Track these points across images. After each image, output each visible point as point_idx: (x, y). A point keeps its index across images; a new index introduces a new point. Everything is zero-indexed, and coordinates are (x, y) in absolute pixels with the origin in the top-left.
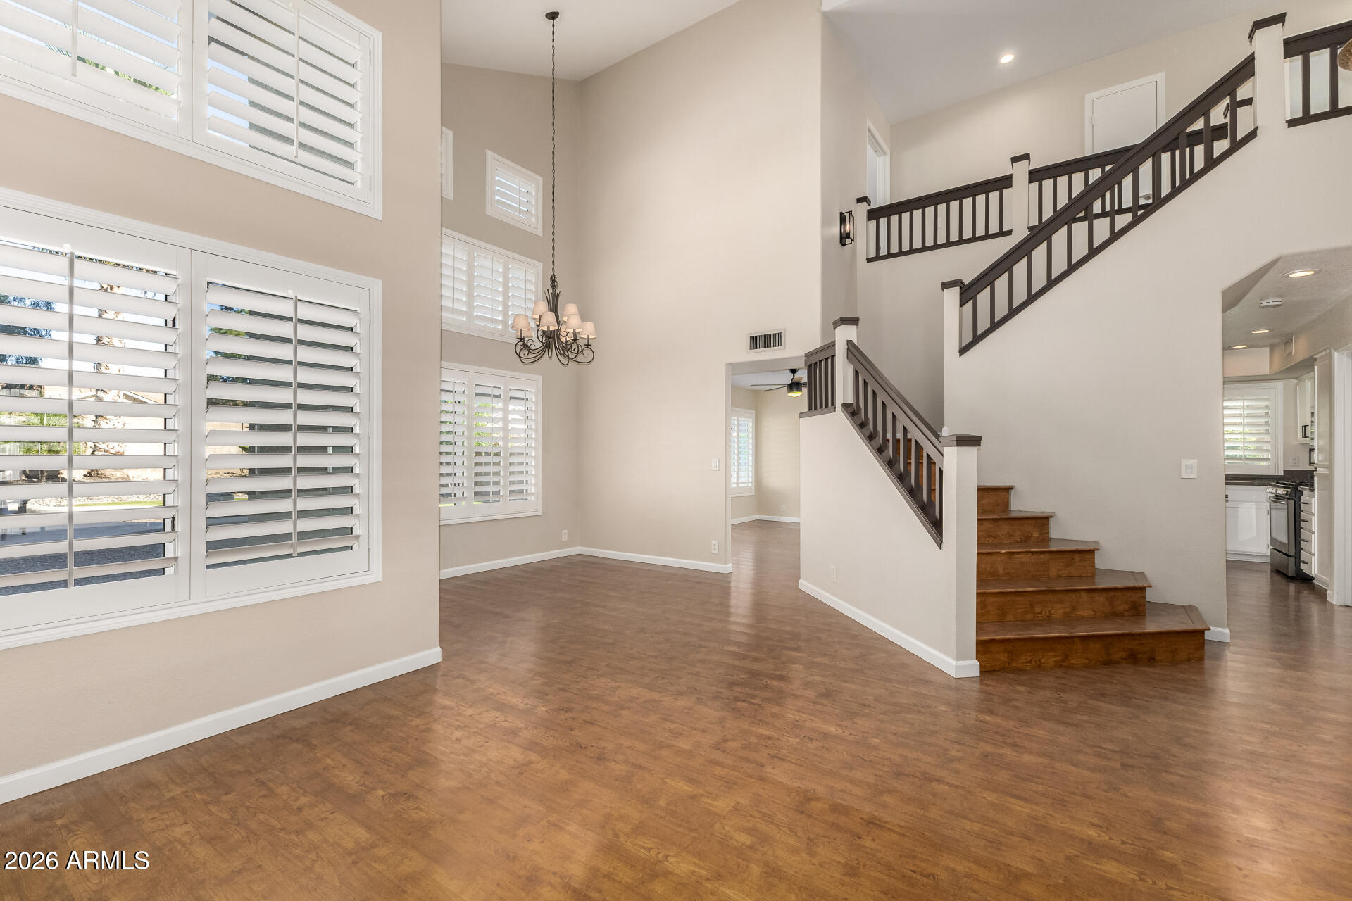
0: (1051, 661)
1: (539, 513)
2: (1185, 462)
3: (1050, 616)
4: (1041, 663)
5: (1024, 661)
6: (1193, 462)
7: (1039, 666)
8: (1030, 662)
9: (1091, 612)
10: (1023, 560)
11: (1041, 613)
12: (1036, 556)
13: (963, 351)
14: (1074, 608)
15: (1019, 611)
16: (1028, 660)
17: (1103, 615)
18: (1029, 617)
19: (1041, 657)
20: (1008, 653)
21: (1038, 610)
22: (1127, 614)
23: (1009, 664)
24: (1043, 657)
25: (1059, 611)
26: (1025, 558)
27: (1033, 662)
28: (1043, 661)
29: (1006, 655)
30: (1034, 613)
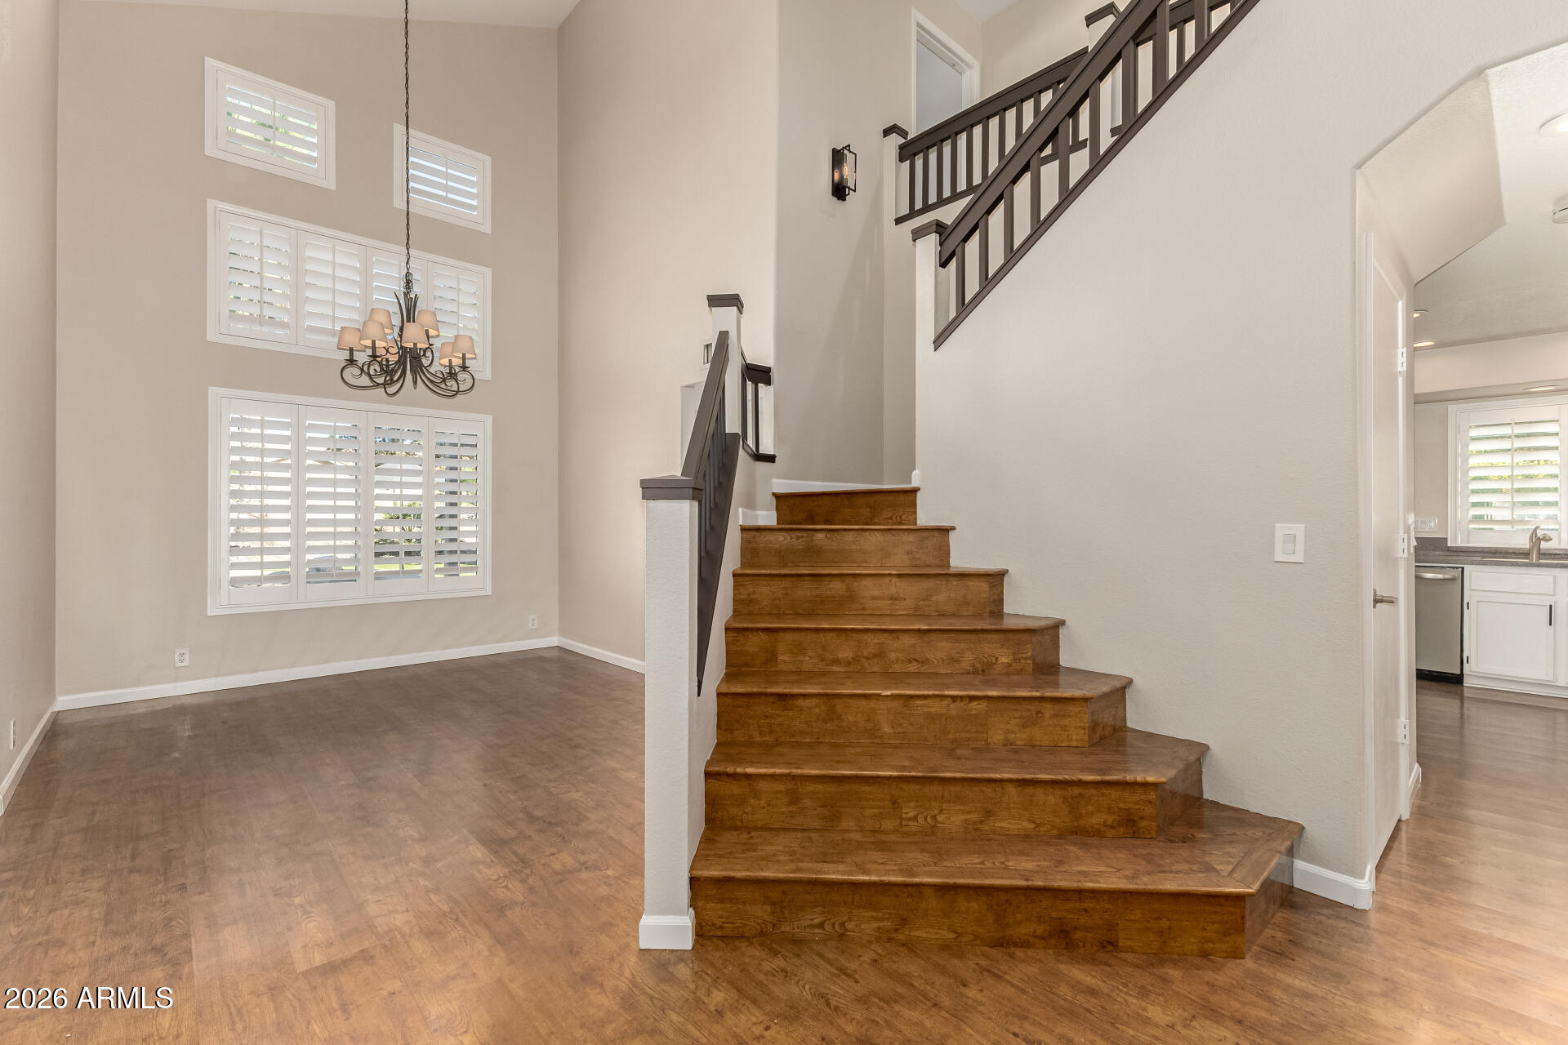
0: (869, 928)
1: (488, 592)
2: (1281, 529)
3: (934, 827)
4: (846, 930)
5: (809, 922)
6: (1299, 529)
7: (842, 935)
8: (821, 926)
9: (1026, 824)
10: (933, 710)
11: (915, 819)
12: (958, 704)
13: (939, 341)
14: (988, 814)
15: (868, 812)
16: (817, 921)
17: (1055, 832)
18: (888, 825)
19: (845, 918)
20: (773, 904)
21: (909, 812)
22: (1110, 833)
23: (774, 926)
24: (850, 920)
25: (954, 819)
26: (936, 707)
27: (828, 927)
28: (849, 926)
29: (768, 908)
30: (901, 818)
